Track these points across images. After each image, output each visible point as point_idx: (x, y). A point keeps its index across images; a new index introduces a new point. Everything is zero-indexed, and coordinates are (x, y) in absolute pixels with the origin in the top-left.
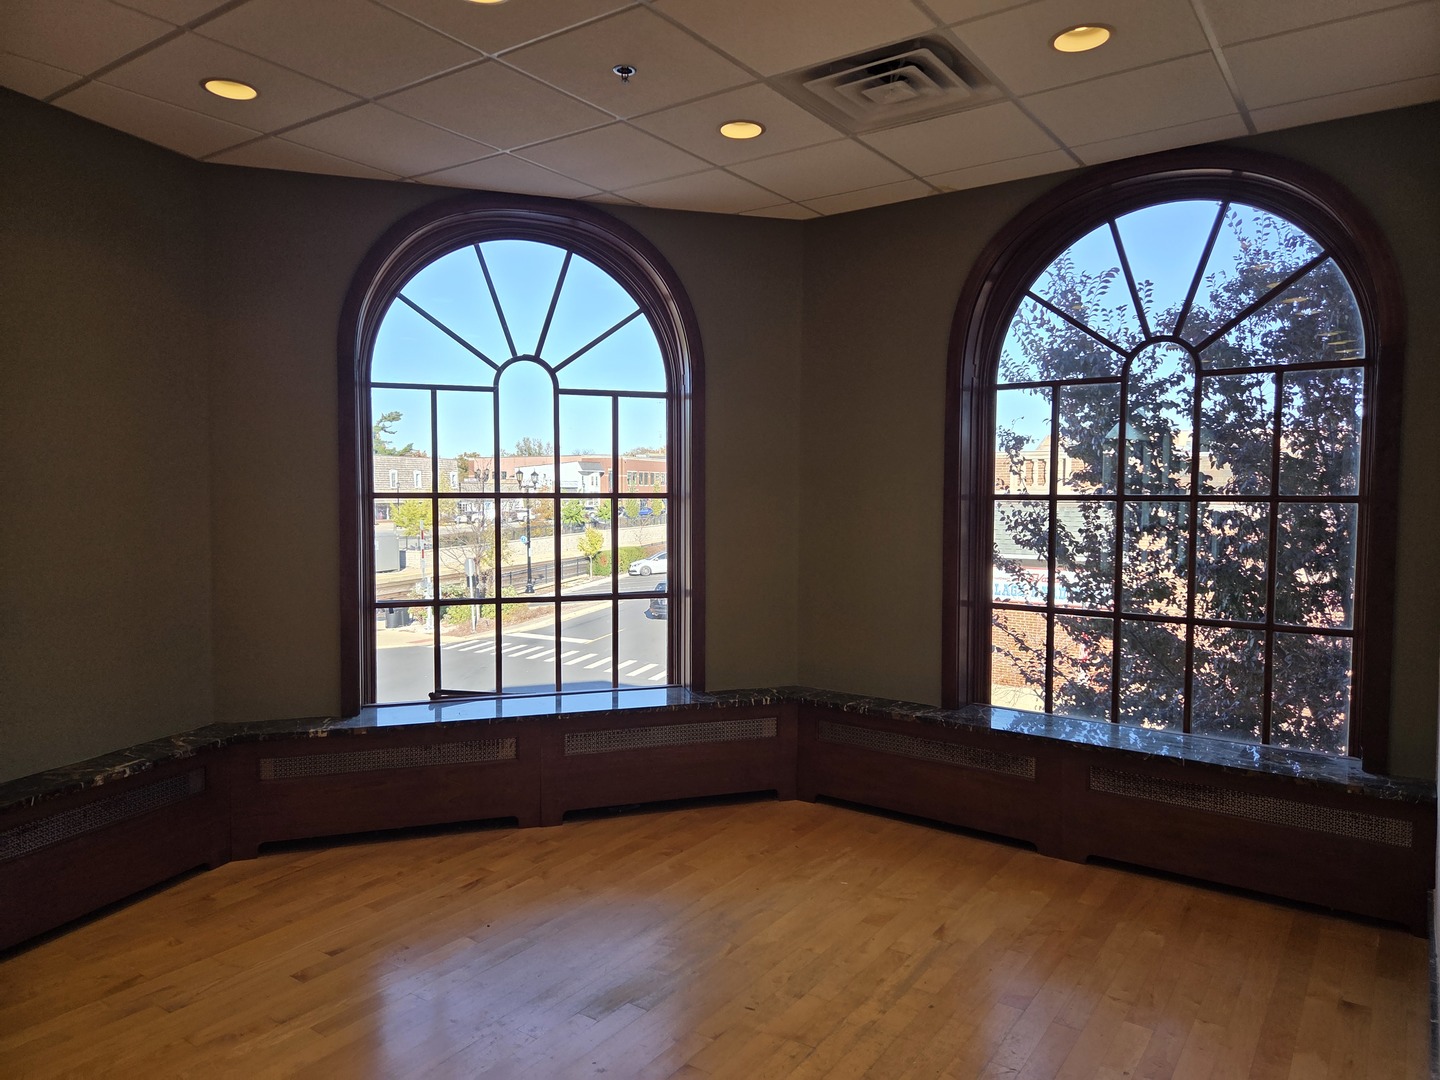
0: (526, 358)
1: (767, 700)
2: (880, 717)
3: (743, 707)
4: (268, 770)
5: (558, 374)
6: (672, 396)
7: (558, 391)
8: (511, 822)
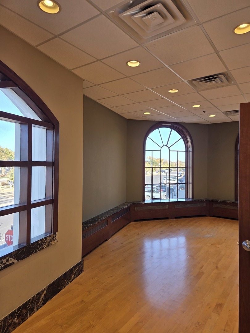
0: (165, 146)
1: (205, 200)
2: (225, 203)
3: (201, 202)
4: (136, 208)
5: (170, 148)
6: (187, 151)
7: (170, 151)
8: (167, 218)
